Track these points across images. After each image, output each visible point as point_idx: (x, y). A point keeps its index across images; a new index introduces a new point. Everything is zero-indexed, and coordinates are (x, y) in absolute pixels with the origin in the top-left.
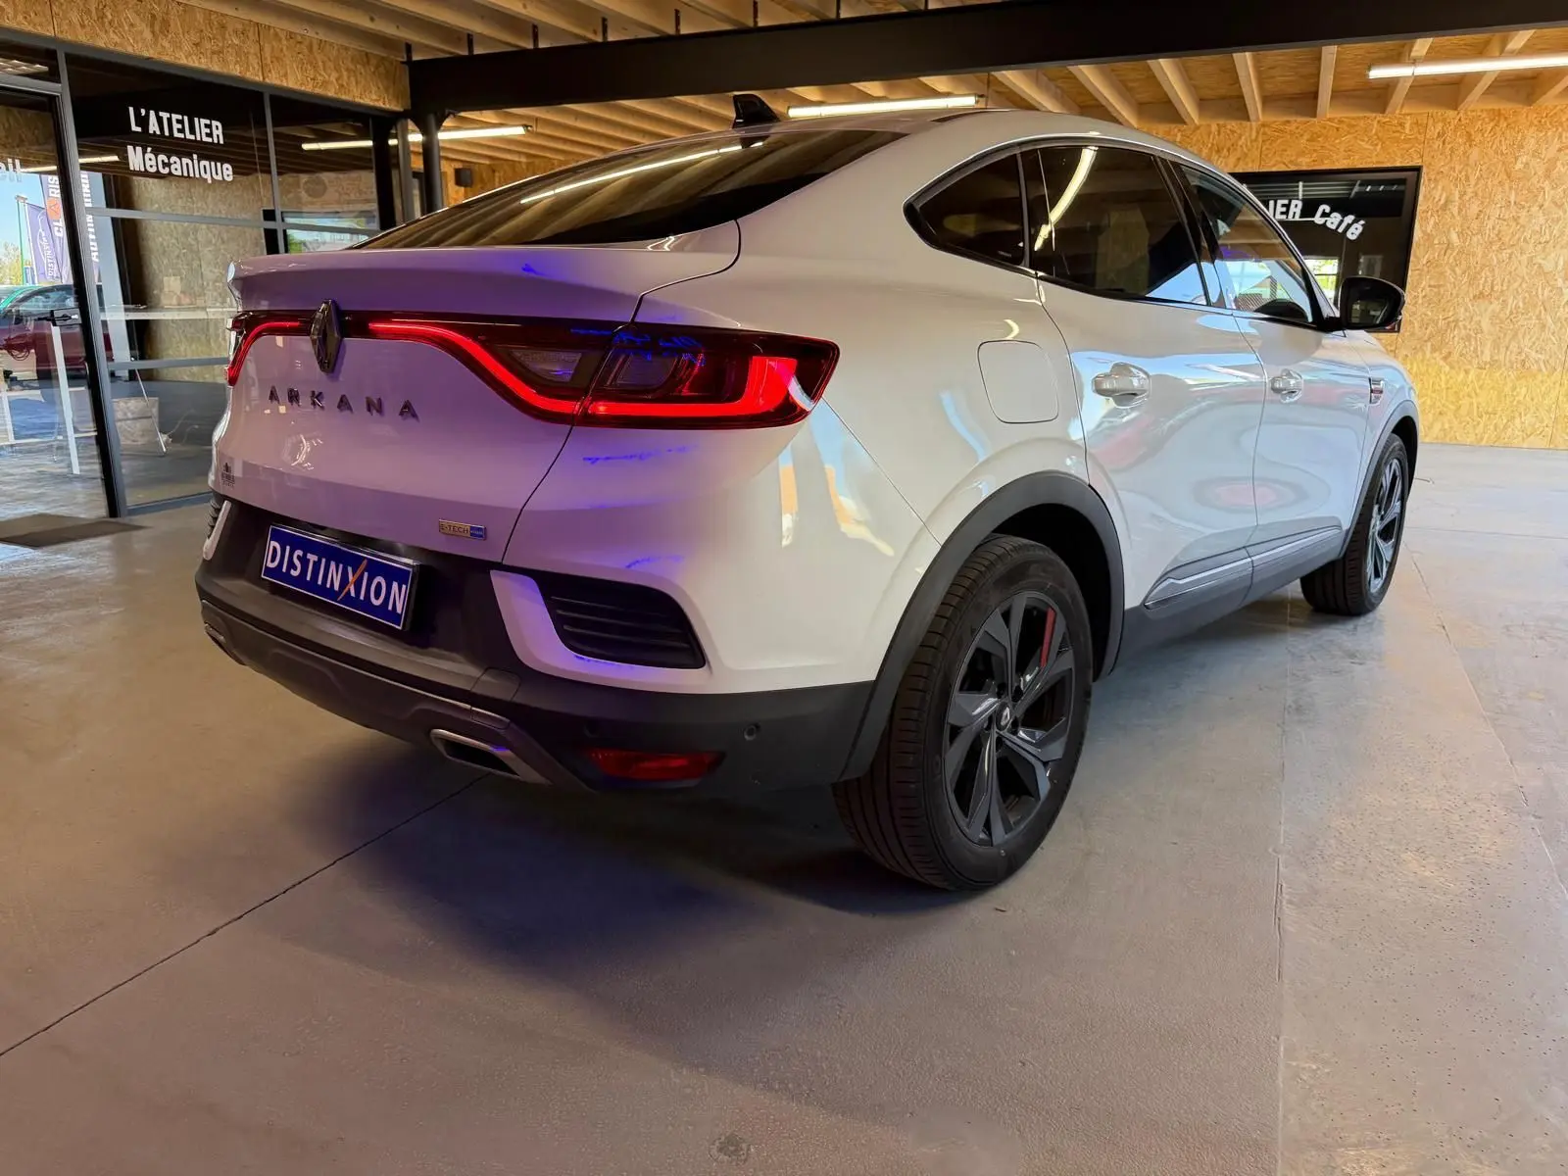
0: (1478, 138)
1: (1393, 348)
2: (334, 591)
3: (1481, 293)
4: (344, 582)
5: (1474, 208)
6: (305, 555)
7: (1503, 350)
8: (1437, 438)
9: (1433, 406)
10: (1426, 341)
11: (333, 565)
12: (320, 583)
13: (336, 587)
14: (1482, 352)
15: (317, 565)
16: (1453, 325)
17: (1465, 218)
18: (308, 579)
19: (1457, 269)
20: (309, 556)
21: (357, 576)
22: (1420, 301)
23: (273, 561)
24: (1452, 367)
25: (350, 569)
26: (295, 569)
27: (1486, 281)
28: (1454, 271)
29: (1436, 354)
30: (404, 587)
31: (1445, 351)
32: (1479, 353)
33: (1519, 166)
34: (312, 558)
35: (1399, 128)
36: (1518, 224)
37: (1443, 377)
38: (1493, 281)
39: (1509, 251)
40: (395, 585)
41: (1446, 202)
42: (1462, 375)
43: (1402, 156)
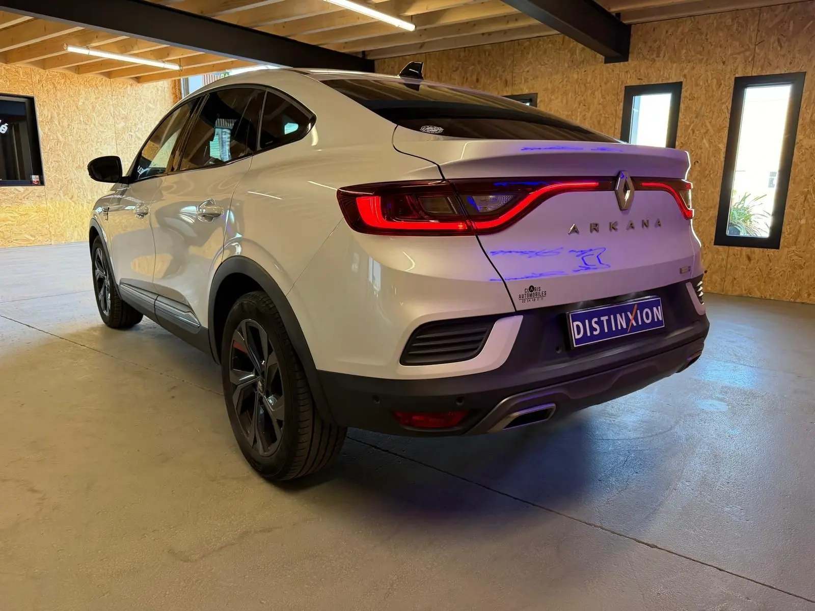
0: (58, 87)
1: (44, 194)
2: (625, 329)
3: (79, 166)
4: (628, 321)
5: (65, 123)
6: (599, 319)
7: (95, 194)
8: (77, 240)
9: (71, 223)
10: (59, 190)
11: (618, 316)
12: (614, 329)
13: (625, 326)
14: (87, 195)
15: (609, 321)
16: (70, 181)
17: (62, 127)
18: (606, 331)
19: (65, 153)
20: (602, 318)
21: (633, 314)
22: (51, 170)
23: (579, 333)
24: (75, 203)
25: (629, 313)
26: (596, 330)
27: (80, 160)
28: (64, 154)
29: (66, 197)
30: (659, 307)
31: (70, 195)
32: (86, 195)
33: (80, 104)
34: (604, 319)
35: (17, 74)
36: (87, 132)
37: (72, 208)
38: (83, 160)
39: (86, 145)
40: (655, 309)
41: (51, 117)
42: (81, 207)
43: (23, 90)
